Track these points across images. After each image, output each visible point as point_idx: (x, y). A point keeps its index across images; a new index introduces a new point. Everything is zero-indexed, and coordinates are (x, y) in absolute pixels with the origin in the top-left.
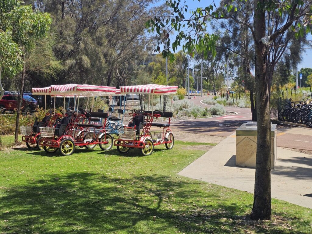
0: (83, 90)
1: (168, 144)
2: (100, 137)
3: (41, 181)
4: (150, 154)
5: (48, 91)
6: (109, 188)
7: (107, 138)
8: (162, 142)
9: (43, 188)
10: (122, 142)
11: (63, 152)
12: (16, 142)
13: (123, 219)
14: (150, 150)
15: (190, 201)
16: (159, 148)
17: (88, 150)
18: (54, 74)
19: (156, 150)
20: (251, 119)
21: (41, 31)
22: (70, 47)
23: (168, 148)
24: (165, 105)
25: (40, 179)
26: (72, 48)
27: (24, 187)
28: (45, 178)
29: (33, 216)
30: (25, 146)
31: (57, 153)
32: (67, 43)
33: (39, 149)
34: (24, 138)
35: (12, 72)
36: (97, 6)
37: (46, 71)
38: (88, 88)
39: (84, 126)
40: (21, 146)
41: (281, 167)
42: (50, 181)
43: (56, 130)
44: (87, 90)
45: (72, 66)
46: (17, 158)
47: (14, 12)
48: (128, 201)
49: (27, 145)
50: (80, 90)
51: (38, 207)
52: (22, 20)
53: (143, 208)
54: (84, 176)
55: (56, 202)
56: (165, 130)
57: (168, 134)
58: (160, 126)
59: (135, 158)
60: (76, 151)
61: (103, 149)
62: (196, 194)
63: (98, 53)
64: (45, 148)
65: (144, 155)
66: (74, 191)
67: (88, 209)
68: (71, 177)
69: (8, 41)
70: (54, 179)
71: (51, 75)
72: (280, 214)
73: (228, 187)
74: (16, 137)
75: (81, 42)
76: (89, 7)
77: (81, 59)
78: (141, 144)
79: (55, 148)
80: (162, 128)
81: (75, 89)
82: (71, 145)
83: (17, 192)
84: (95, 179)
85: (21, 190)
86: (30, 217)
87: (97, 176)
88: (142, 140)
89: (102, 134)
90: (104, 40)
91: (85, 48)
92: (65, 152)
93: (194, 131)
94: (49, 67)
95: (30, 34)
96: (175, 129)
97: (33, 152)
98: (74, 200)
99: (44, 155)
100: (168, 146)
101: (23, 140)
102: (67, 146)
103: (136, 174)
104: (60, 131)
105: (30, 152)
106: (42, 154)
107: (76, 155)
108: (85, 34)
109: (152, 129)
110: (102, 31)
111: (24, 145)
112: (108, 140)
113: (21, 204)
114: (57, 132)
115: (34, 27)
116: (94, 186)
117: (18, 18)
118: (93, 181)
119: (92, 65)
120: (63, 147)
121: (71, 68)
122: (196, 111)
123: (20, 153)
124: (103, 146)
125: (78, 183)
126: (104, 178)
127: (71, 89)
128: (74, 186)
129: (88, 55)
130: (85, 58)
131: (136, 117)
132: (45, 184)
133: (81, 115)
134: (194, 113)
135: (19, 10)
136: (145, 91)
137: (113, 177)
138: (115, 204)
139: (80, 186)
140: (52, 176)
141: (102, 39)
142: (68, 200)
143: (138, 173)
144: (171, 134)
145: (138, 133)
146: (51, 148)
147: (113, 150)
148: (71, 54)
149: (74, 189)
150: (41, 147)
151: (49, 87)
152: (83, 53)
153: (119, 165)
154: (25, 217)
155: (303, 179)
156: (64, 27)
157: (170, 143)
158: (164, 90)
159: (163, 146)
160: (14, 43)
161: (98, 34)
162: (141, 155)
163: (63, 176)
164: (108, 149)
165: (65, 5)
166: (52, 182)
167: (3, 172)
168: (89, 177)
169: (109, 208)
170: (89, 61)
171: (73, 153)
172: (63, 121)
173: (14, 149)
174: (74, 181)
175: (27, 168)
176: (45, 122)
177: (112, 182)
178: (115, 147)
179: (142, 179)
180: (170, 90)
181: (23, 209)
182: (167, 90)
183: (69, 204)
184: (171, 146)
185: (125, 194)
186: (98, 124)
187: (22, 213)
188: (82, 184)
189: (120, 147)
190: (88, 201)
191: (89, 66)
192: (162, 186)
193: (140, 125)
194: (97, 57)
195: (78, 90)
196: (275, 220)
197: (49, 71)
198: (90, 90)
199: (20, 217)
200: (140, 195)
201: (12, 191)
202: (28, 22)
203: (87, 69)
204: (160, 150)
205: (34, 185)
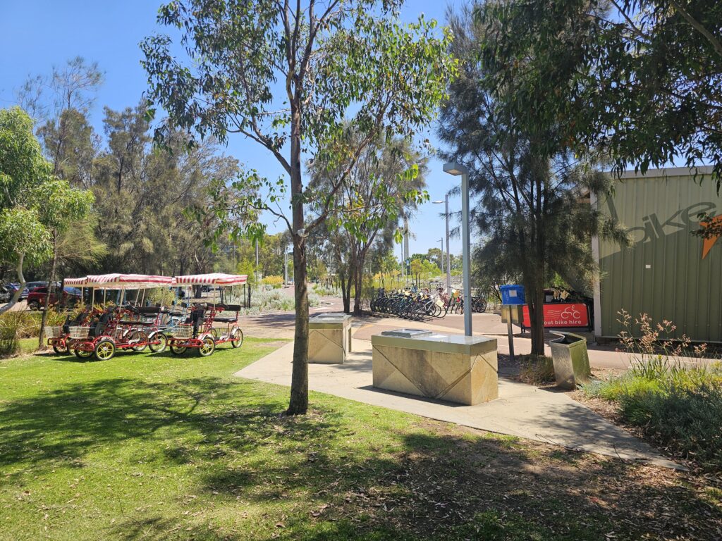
0: (127, 281)
1: (235, 342)
2: (150, 336)
3: (57, 392)
4: (211, 355)
5: (84, 283)
6: (141, 395)
7: (159, 337)
8: (226, 340)
9: (58, 399)
10: (176, 342)
11: (99, 356)
12: (41, 347)
13: (143, 426)
14: (210, 349)
15: (230, 401)
16: (225, 347)
17: (135, 353)
18: (96, 262)
19: (220, 349)
20: (343, 310)
21: (79, 211)
22: (126, 229)
23: (234, 347)
24: (250, 296)
25: (58, 388)
26: (130, 230)
27: (32, 400)
28: (63, 388)
29: (31, 431)
30: (53, 351)
31: (93, 358)
32: (123, 223)
33: (71, 354)
34: (50, 341)
35: (37, 258)
36: (164, 180)
37: (85, 257)
38: (135, 279)
39: (131, 324)
40: (47, 351)
41: (352, 361)
42: (70, 391)
43: (90, 330)
44: (133, 281)
45: (129, 250)
46: (36, 366)
47: (44, 188)
48: (158, 407)
49: (55, 348)
50: (124, 281)
51: (42, 421)
52: (54, 196)
53: (171, 412)
54: (116, 383)
55: (68, 413)
56: (231, 325)
57: (235, 330)
58: (225, 321)
59: (190, 360)
60: (117, 355)
61: (153, 351)
62: (242, 394)
63: (163, 236)
64: (76, 352)
65: (202, 356)
66: (96, 401)
67: (105, 419)
68: (98, 385)
69: (32, 221)
70: (76, 388)
71: (91, 262)
72: (318, 409)
73: (281, 385)
74: (40, 340)
75: (141, 222)
76: (155, 181)
77: (141, 242)
78: (199, 343)
79: (90, 352)
80: (228, 323)
81: (118, 280)
82: (110, 348)
83: (19, 405)
84: (128, 385)
85: (27, 403)
86: (27, 432)
87: (131, 383)
88: (201, 337)
89: (153, 333)
90: (171, 220)
91: (147, 229)
92: (102, 356)
93: (275, 326)
94: (90, 253)
95: (65, 215)
96: (253, 325)
97: (61, 357)
98: (91, 409)
99: (74, 361)
100: (235, 344)
101: (49, 344)
102: (105, 348)
103: (182, 377)
104: (97, 331)
105: (57, 358)
106: (73, 360)
107: (116, 359)
108: (147, 213)
109: (215, 325)
110: (169, 209)
111: (51, 350)
112: (161, 340)
113: (20, 418)
114: (91, 333)
115: (69, 205)
116: (124, 394)
117: (49, 195)
118: (125, 388)
119: (157, 250)
120: (100, 350)
121: (128, 253)
122: (287, 302)
123: (42, 360)
124: (154, 347)
125: (104, 391)
126: (141, 384)
127: (111, 281)
128: (99, 394)
129: (150, 238)
130: (146, 241)
131: (195, 312)
132: (61, 395)
133: (125, 311)
134: (284, 304)
135: (51, 185)
136: (205, 281)
137: (152, 382)
138: (142, 411)
139: (107, 394)
140: (74, 385)
141: (168, 219)
142: (84, 410)
143: (185, 377)
144: (239, 330)
145: (196, 330)
146: (85, 352)
147: (166, 352)
148: (129, 237)
149: (96, 398)
150: (72, 351)
151: (84, 279)
152: (145, 236)
153: (165, 368)
154: (21, 432)
155: (367, 372)
156: (119, 203)
157: (238, 341)
158: (228, 280)
159: (229, 345)
160: (39, 224)
161: (164, 213)
162: (199, 355)
163: (89, 384)
164: (160, 351)
165: (122, 177)
166: (73, 391)
167: (11, 383)
168: (122, 384)
169: (131, 416)
170: (151, 245)
171: (114, 356)
172: (102, 319)
173: (38, 355)
174: (101, 389)
175: (46, 378)
176: (79, 321)
177: (148, 387)
178: (168, 349)
179: (187, 382)
180: (237, 279)
181: (22, 424)
182: (233, 280)
183: (84, 414)
184: (239, 345)
185: (159, 400)
186: (149, 320)
187: (18, 428)
188: (109, 391)
189: (174, 348)
190: (109, 410)
191: (152, 251)
192: (206, 389)
193: (199, 321)
194: (162, 240)
195: (120, 280)
196: (309, 414)
197: (89, 258)
198: (137, 281)
199: (14, 433)
200: (176, 400)
201: (14, 405)
202: (61, 200)
203: (149, 254)
204: (224, 349)
205: (46, 396)
